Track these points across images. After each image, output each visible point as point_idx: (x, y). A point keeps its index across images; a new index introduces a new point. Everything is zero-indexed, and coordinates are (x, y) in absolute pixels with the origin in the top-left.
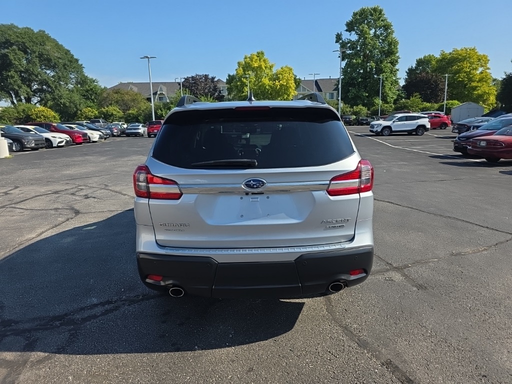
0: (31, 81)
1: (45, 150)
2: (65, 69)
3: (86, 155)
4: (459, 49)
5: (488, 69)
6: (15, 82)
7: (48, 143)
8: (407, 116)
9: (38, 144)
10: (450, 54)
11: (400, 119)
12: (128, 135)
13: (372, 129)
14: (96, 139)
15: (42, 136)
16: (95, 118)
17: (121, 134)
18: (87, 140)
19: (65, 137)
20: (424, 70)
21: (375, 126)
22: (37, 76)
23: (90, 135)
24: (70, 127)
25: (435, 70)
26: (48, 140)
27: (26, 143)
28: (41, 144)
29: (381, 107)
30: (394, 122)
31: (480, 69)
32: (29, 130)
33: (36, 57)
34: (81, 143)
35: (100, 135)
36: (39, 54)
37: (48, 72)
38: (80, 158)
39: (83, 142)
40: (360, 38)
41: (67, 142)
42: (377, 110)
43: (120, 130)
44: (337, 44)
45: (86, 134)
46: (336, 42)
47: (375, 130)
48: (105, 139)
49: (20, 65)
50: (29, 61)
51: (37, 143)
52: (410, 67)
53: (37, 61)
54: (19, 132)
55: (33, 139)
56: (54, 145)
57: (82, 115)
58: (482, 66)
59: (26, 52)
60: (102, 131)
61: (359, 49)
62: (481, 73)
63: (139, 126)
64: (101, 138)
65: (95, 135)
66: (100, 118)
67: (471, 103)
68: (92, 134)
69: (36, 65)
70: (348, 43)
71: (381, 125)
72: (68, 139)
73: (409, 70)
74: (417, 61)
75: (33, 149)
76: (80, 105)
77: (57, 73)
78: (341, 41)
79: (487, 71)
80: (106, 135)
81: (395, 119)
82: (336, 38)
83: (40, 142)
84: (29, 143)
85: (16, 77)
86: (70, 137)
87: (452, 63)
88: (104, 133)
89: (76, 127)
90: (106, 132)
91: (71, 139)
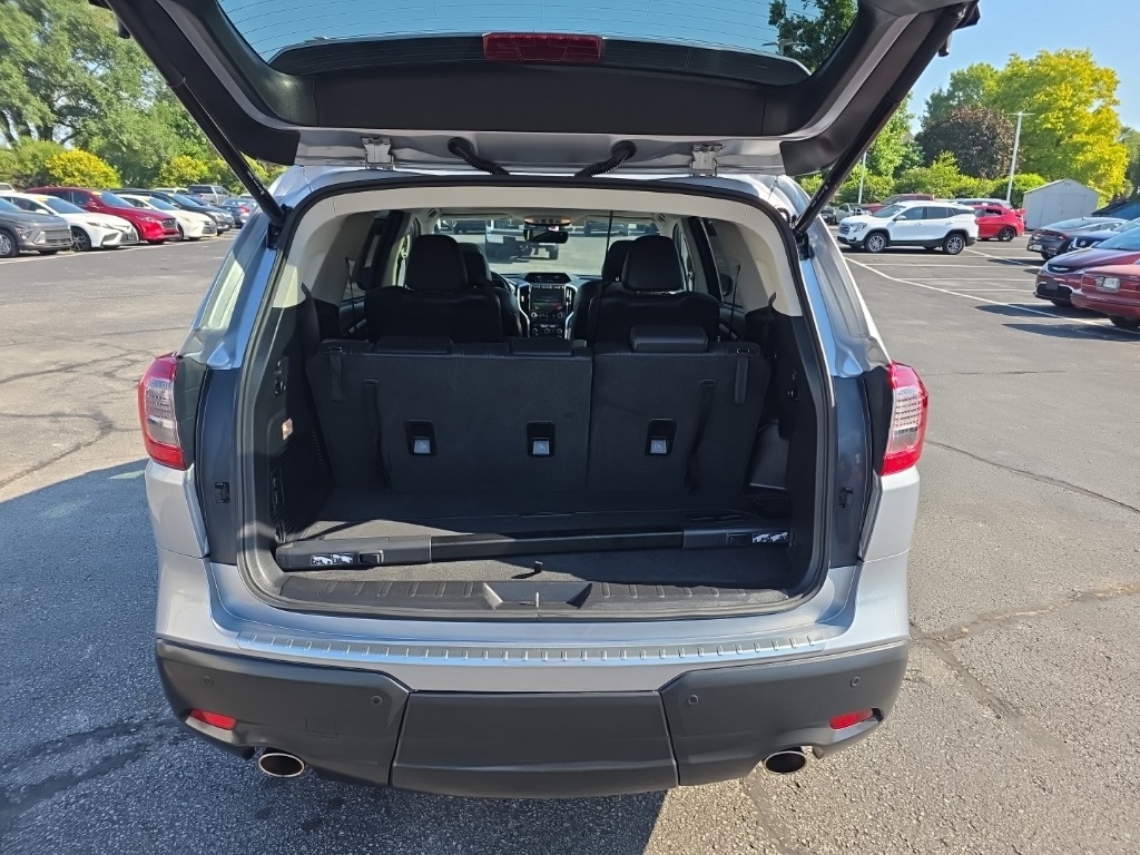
0: (51, 87)
1: (72, 254)
2: (131, 60)
3: (166, 271)
4: (1052, 54)
5: (1115, 103)
6: (12, 87)
7: (81, 240)
8: (925, 209)
9: (55, 241)
10: (1031, 63)
11: (910, 214)
13: (842, 235)
14: (197, 233)
15: (63, 220)
16: (202, 181)
18: (176, 234)
19: (122, 225)
20: (969, 98)
21: (852, 229)
22: (64, 76)
23: (183, 224)
24: (136, 202)
25: (995, 102)
26: (77, 231)
27: (24, 237)
28: (63, 240)
29: (865, 182)
30: (895, 220)
31: (1097, 104)
32: (33, 206)
33: (64, 29)
34: (160, 242)
35: (207, 223)
36: (70, 23)
37: (91, 66)
38: (148, 280)
39: (167, 240)
40: (827, 16)
41: (125, 237)
42: (854, 189)
44: (773, 27)
45: (173, 219)
46: (771, 23)
47: (849, 237)
48: (220, 232)
49: (25, 47)
50: (45, 39)
51: (52, 237)
52: (937, 92)
53: (64, 38)
54: (10, 209)
55: (43, 229)
56: (94, 245)
57: (171, 173)
58: (1101, 96)
59: (38, 17)
60: (212, 214)
61: (823, 41)
62: (1098, 112)
64: (208, 230)
65: (194, 224)
66: (212, 181)
67: (1070, 181)
68: (187, 220)
69: (62, 48)
70: (799, 26)
71: (865, 226)
72: (128, 231)
73: (932, 97)
74: (953, 77)
75: (45, 252)
76: (166, 149)
77: (111, 68)
78: (783, 21)
79: (1112, 107)
80: (223, 224)
81: (897, 214)
82: (772, 12)
83: (58, 236)
84: (32, 237)
85: (17, 77)
86: (134, 225)
87: (1033, 85)
88: (218, 219)
89: (150, 202)
90: (222, 217)
91: (135, 230)
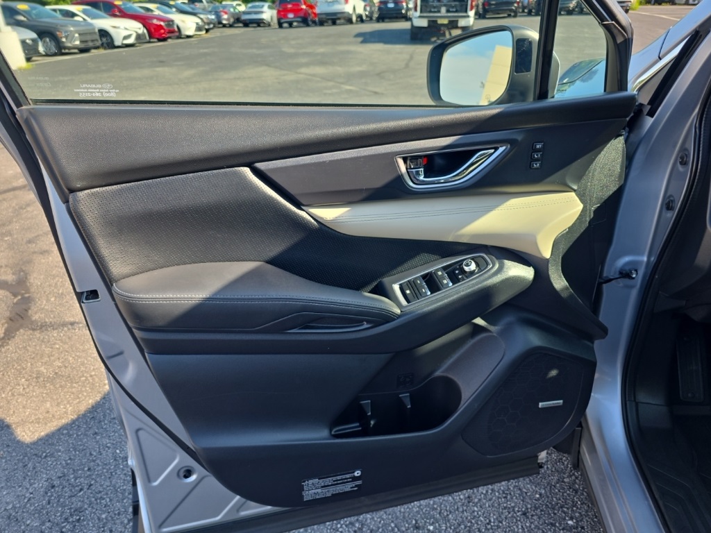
1: (102, 51)
3: (162, 63)
7: (105, 38)
9: (86, 41)
12: (246, 24)
14: (191, 32)
15: (91, 25)
17: (234, 23)
18: (175, 33)
19: (136, 27)
23: (181, 25)
24: (148, 10)
26: (104, 33)
27: (64, 40)
28: (92, 41)
32: (73, 15)
34: (165, 40)
35: (197, 24)
38: (146, 72)
39: (170, 38)
41: (139, 37)
43: (233, 15)
45: (172, 21)
48: (207, 31)
51: (85, 38)
54: (54, 17)
55: (76, 32)
56: (117, 43)
60: (202, 16)
63: (263, 6)
64: (199, 29)
65: (188, 24)
68: (183, 21)
72: (140, 32)
75: (83, 51)
80: (209, 24)
83: (88, 38)
84: (69, 38)
86: (144, 26)
88: (205, 21)
89: (158, 8)
90: (208, 18)
91: (145, 31)
